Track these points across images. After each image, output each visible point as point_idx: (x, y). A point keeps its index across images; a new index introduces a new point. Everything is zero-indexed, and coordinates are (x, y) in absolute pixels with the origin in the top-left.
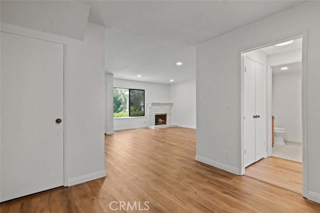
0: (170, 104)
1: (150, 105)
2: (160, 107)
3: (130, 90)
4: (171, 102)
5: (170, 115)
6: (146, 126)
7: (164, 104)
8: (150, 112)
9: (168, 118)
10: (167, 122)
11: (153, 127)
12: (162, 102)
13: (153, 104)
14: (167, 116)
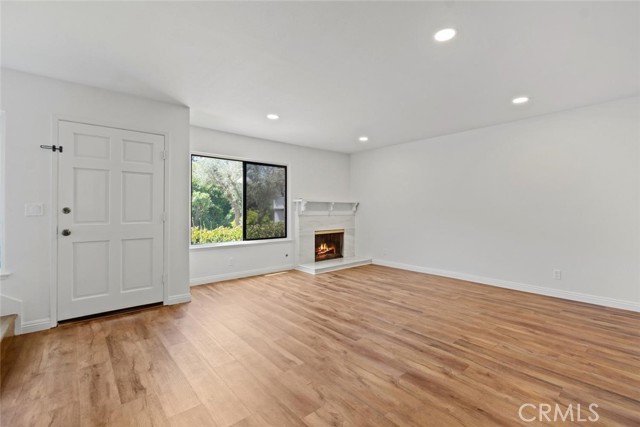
0: (351, 204)
1: (303, 208)
2: (327, 213)
3: (245, 163)
4: (355, 201)
5: (352, 233)
6: (289, 266)
7: (338, 206)
8: (302, 228)
9: (347, 240)
10: (346, 252)
11: (311, 269)
12: (332, 200)
13: (310, 205)
14: (345, 236)
